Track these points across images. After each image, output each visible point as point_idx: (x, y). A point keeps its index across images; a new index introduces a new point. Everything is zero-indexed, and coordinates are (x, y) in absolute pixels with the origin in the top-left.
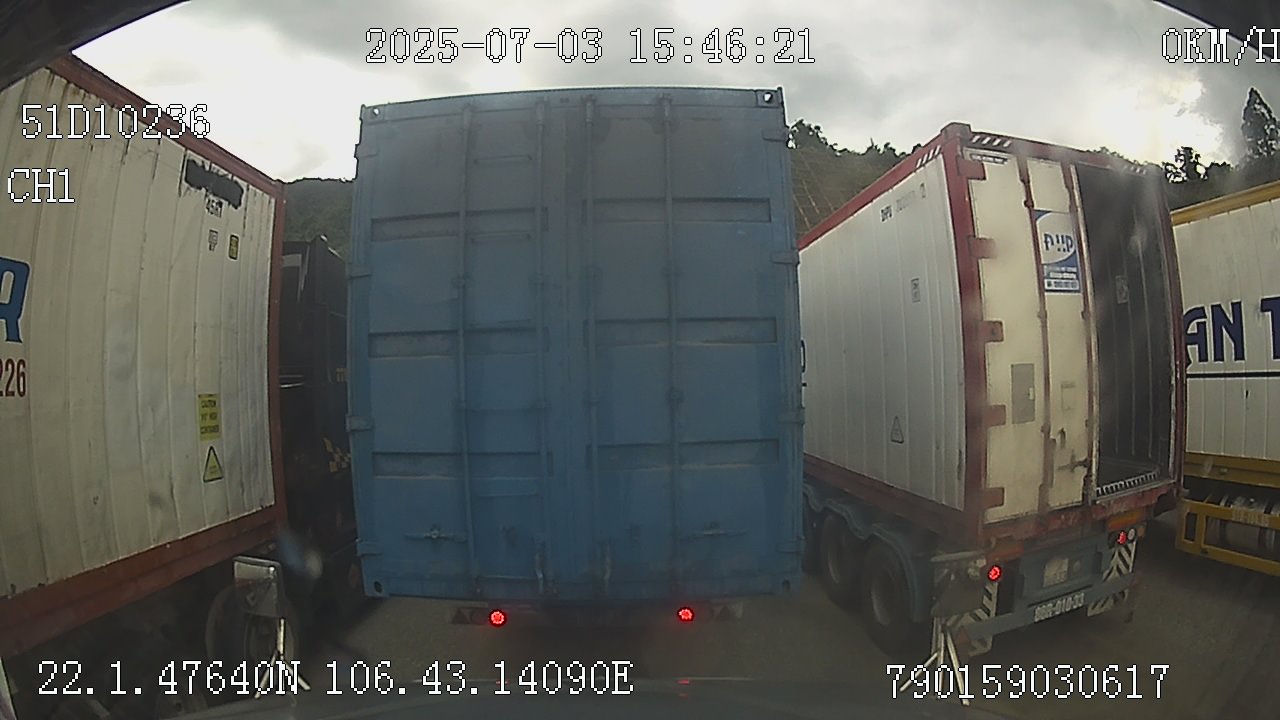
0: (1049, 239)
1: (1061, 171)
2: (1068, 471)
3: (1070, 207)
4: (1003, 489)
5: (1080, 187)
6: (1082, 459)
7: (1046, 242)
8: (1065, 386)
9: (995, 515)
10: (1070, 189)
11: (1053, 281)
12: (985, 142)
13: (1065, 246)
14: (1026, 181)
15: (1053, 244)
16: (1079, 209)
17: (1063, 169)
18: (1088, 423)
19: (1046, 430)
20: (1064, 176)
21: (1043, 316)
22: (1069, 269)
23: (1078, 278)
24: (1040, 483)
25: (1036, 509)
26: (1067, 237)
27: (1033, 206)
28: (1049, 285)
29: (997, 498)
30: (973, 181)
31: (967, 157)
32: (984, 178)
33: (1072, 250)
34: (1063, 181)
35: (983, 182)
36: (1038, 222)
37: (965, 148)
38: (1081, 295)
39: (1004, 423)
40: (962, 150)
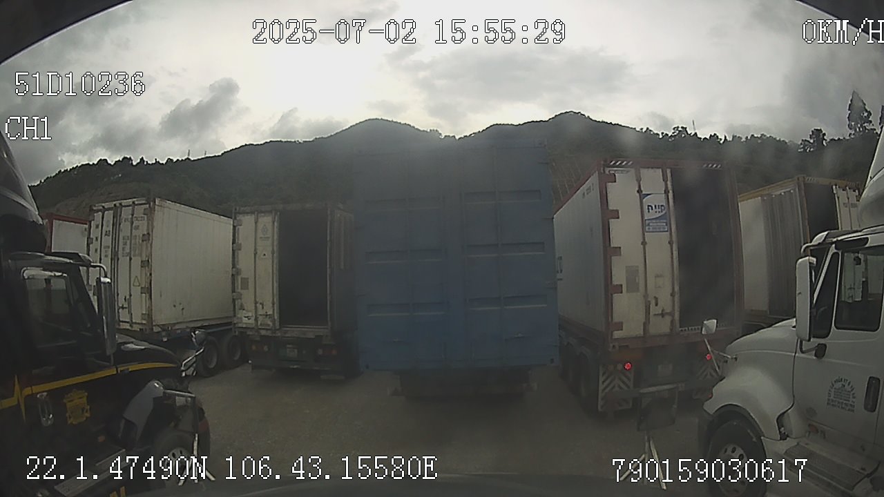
0: (650, 208)
1: (661, 174)
2: (661, 317)
3: (665, 191)
4: (622, 323)
5: (672, 179)
6: (668, 311)
7: (648, 209)
8: (657, 276)
9: (617, 334)
10: (665, 180)
11: (651, 227)
12: (618, 164)
13: (660, 210)
14: (639, 180)
15: (652, 209)
16: (671, 192)
17: (662, 172)
18: (672, 295)
19: (646, 296)
20: (663, 175)
21: (644, 243)
22: (662, 221)
23: (666, 225)
24: (643, 320)
25: (642, 333)
26: (662, 206)
27: (642, 191)
28: (649, 229)
29: (619, 326)
30: (610, 184)
31: (607, 172)
32: (615, 182)
33: (664, 212)
34: (662, 177)
35: (614, 184)
36: (644, 200)
37: (606, 168)
38: (668, 233)
39: (622, 292)
40: (604, 170)
